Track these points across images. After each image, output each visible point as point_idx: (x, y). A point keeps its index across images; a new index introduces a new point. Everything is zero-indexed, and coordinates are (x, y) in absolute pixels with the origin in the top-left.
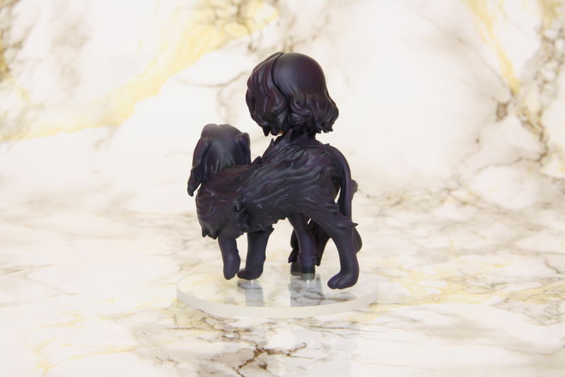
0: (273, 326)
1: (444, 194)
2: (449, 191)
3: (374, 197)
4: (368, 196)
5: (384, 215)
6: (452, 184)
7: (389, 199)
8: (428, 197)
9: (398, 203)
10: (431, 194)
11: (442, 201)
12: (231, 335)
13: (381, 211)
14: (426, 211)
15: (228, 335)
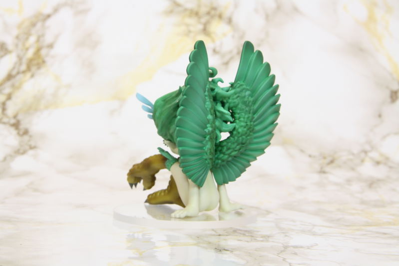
0: (287, 234)
1: (363, 155)
2: (366, 152)
3: (314, 157)
4: (310, 156)
5: (324, 172)
6: (367, 148)
7: (325, 158)
8: (351, 157)
9: (332, 162)
10: (353, 154)
11: (363, 161)
12: (261, 239)
13: (322, 168)
14: (353, 169)
15: (258, 239)
